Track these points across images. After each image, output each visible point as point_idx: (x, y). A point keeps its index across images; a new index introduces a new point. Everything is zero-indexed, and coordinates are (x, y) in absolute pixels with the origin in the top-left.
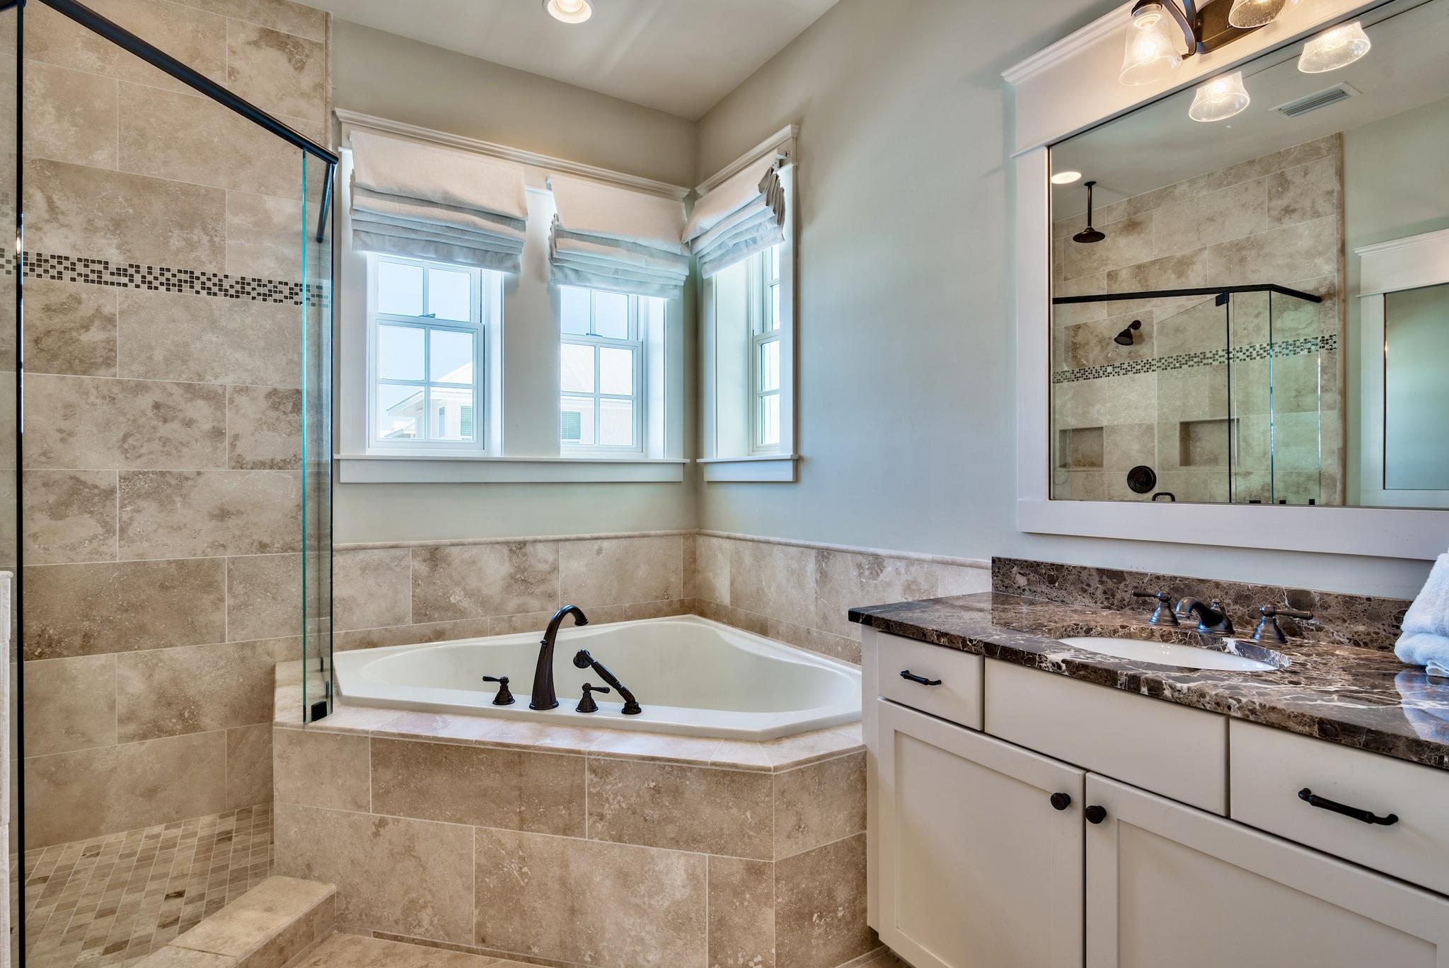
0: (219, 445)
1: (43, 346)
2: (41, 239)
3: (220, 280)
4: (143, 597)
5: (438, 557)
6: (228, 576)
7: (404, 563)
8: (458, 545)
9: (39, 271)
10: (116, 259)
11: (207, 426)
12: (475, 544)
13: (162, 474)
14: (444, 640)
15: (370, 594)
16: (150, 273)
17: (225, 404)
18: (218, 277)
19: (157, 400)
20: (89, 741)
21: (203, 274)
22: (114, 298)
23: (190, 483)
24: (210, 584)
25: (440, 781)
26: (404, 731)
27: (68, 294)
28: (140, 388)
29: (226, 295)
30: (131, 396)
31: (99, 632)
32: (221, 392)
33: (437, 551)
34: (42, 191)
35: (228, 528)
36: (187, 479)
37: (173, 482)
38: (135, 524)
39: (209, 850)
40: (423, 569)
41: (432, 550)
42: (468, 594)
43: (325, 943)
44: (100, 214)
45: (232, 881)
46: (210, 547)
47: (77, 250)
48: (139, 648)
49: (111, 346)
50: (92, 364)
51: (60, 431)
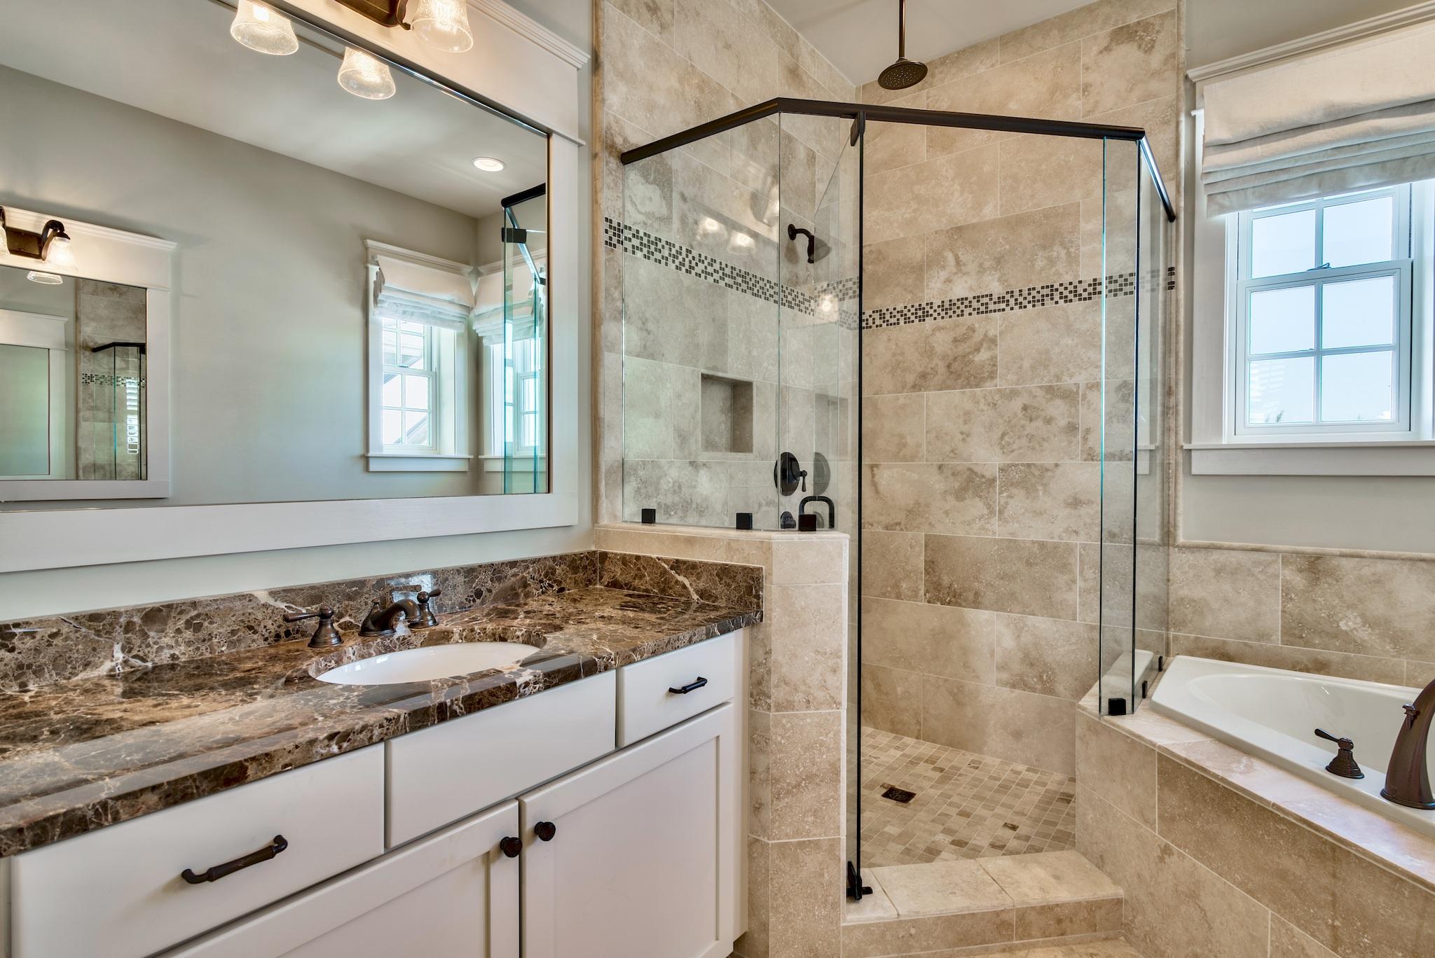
0: (1073, 439)
1: (952, 369)
2: (951, 289)
3: (1076, 287)
4: (1014, 569)
5: (1320, 568)
6: (1080, 561)
7: (1270, 571)
8: (1352, 556)
9: (950, 313)
10: (997, 289)
11: (1063, 422)
12: (1382, 558)
13: (1029, 465)
14: (1328, 674)
15: (1226, 600)
16: (1021, 295)
17: (1078, 401)
18: (1074, 284)
19: (1026, 402)
20: (977, 677)
21: (1061, 285)
22: (995, 323)
23: (1049, 473)
24: (1064, 566)
25: (1229, 832)
26: (1192, 759)
27: (966, 327)
28: (1013, 394)
29: (1080, 300)
30: (1006, 401)
31: (985, 592)
32: (1075, 390)
33: (1320, 561)
34: (953, 252)
35: (1080, 516)
36: (1047, 470)
37: (1037, 473)
38: (1009, 507)
39: (1050, 803)
40: (1299, 581)
41: (1312, 560)
42: (1367, 621)
43: (1109, 942)
44: (987, 257)
45: (1054, 838)
46: (1065, 532)
47: (973, 290)
48: (1011, 612)
49: (993, 361)
50: (982, 378)
51: (962, 433)
